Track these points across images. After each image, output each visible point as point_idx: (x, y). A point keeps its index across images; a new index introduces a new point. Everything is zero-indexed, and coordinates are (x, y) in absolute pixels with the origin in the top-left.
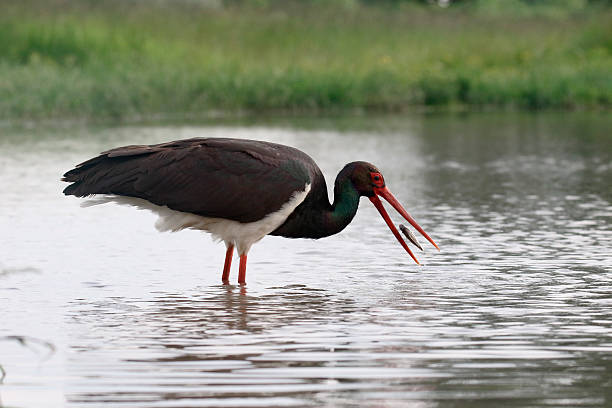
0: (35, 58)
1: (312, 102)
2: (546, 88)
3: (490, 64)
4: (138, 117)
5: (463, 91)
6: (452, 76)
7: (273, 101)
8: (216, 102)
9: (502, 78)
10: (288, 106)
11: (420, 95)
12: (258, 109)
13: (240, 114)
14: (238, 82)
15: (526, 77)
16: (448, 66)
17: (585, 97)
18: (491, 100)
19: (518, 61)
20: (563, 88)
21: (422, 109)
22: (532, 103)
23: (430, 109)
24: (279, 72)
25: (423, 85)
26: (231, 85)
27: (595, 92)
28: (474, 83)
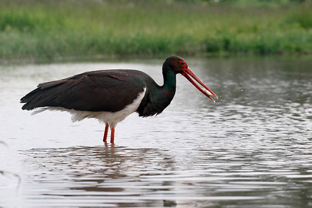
0: (8, 28)
1: (150, 50)
2: (269, 43)
3: (240, 31)
4: (61, 58)
5: (227, 45)
6: (221, 37)
7: (130, 50)
8: (101, 50)
9: (246, 38)
10: (137, 53)
11: (205, 47)
12: (122, 54)
13: (113, 56)
14: (112, 40)
15: (259, 38)
16: (219, 32)
17: (288, 48)
18: (241, 50)
19: (255, 30)
20: (277, 43)
21: (206, 54)
22: (262, 51)
23: (210, 54)
24: (133, 35)
25: (206, 42)
26: (108, 42)
27: (294, 46)
28: (232, 41)
